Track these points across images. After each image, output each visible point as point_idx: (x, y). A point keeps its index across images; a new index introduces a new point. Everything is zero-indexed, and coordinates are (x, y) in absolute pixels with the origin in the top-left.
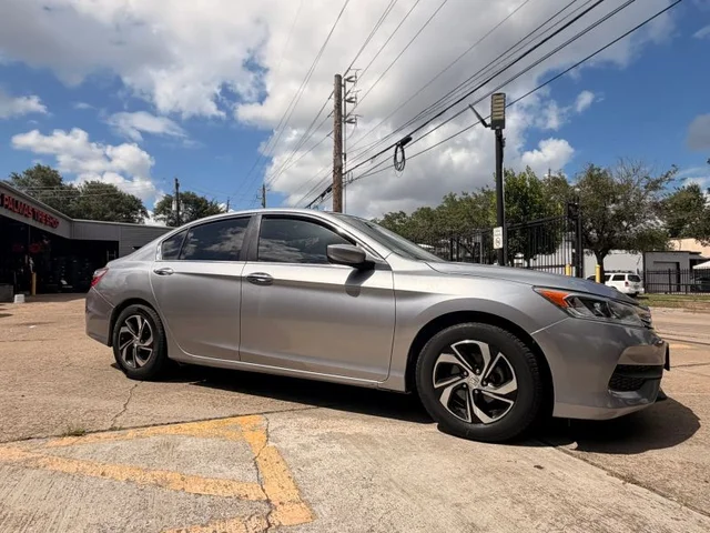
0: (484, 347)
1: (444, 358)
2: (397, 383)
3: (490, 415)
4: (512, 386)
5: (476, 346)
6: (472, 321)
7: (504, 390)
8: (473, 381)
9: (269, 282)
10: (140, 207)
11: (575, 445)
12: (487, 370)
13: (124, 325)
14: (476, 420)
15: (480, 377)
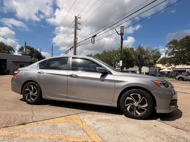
0: (139, 95)
1: (128, 98)
2: (115, 105)
3: (140, 113)
4: (146, 105)
5: (137, 95)
6: (136, 89)
7: (144, 106)
8: (136, 104)
9: (76, 77)
10: (12, 49)
11: (159, 119)
12: (140, 101)
13: (26, 88)
14: (137, 114)
15: (138, 103)
